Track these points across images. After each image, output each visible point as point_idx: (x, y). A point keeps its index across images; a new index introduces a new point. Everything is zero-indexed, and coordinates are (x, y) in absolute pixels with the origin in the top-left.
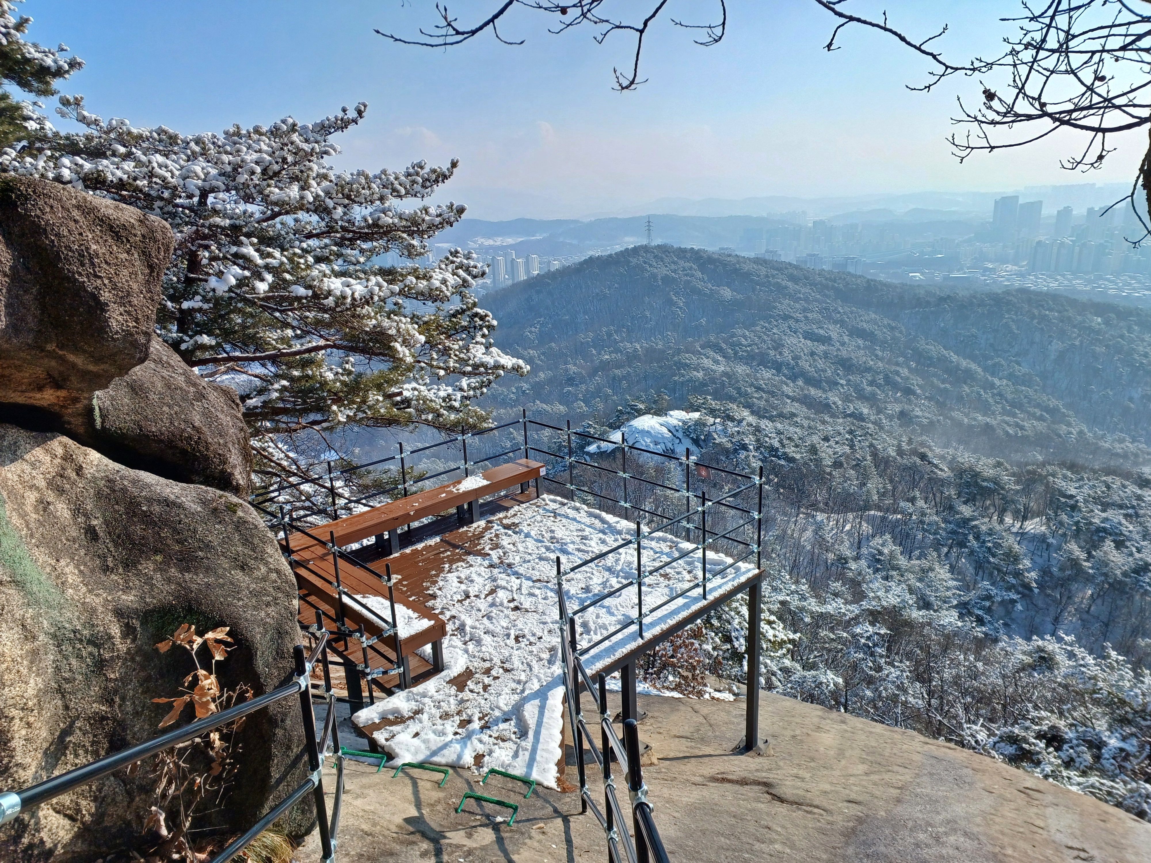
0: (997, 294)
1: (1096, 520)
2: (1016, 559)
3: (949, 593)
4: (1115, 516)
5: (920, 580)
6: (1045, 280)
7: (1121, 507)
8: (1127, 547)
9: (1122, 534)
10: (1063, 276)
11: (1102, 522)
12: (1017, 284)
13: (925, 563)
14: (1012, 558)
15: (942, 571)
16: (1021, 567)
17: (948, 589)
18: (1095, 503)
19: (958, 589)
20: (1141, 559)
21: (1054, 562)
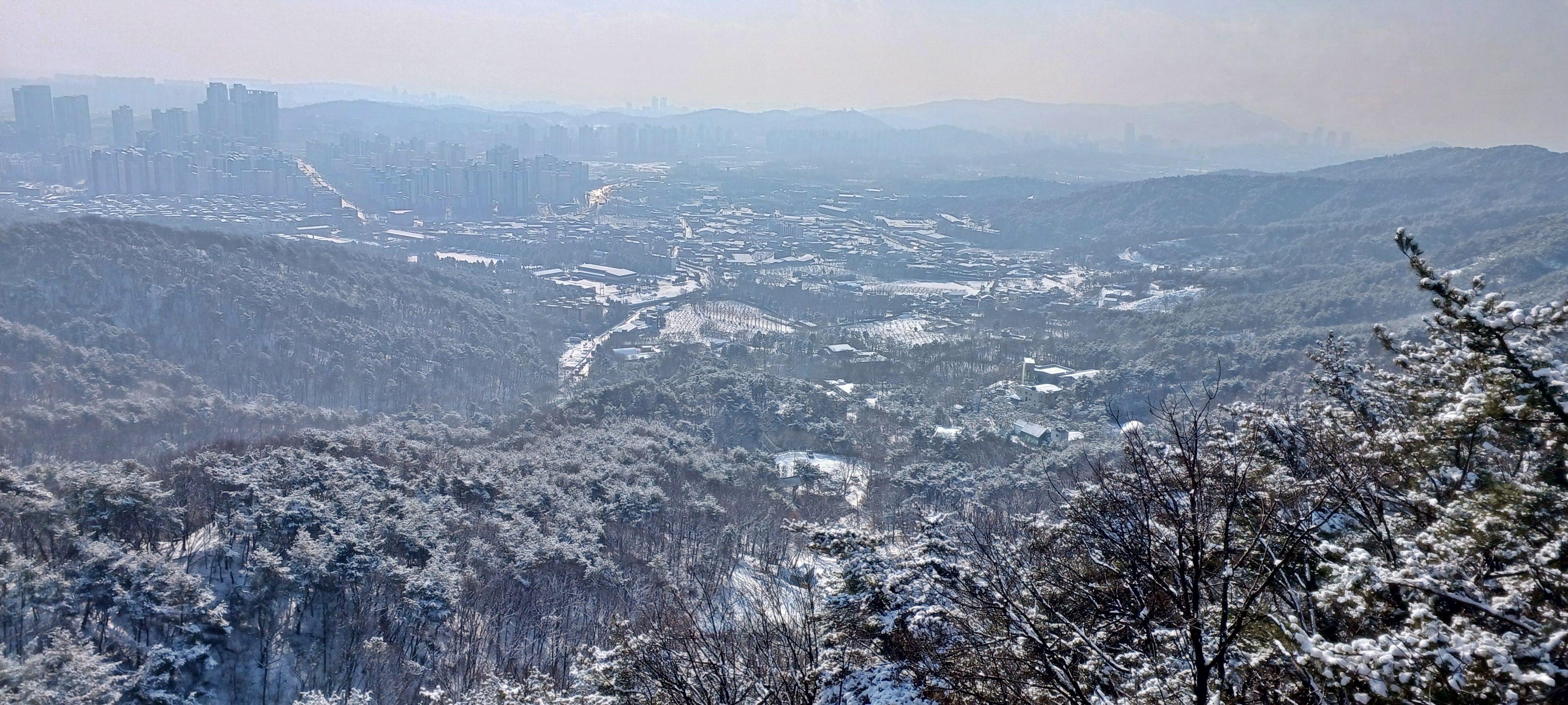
0: (54, 226)
1: (281, 509)
2: (192, 595)
3: (105, 686)
4: (300, 496)
5: (50, 685)
6: (117, 205)
7: (304, 483)
8: (323, 532)
9: (314, 518)
10: (141, 199)
11: (288, 509)
12: (78, 212)
13: (50, 656)
14: (187, 595)
15: (83, 656)
16: (201, 604)
17: (101, 679)
18: (273, 487)
19: (116, 673)
20: (343, 541)
21: (240, 582)
